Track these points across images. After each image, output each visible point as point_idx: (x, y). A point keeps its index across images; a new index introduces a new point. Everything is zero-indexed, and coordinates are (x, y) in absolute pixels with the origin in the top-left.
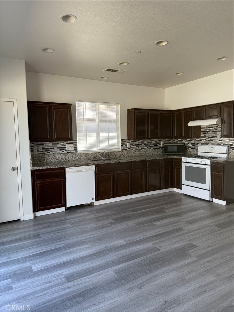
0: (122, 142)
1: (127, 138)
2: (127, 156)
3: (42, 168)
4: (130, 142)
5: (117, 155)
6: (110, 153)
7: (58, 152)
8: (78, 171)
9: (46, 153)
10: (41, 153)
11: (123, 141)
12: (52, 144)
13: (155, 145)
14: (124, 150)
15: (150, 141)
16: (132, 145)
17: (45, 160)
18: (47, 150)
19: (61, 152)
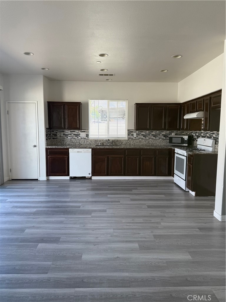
0: (128, 132)
1: (134, 129)
2: (133, 144)
3: (52, 147)
4: (137, 132)
5: (123, 143)
6: (116, 141)
7: (74, 137)
8: (78, 152)
9: (66, 137)
10: (62, 137)
11: (130, 131)
12: (70, 132)
13: (165, 136)
14: (131, 139)
15: (159, 132)
16: (139, 135)
17: (65, 143)
18: (67, 135)
19: (76, 138)
